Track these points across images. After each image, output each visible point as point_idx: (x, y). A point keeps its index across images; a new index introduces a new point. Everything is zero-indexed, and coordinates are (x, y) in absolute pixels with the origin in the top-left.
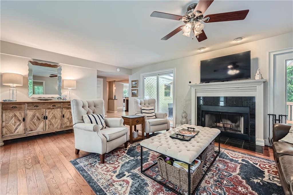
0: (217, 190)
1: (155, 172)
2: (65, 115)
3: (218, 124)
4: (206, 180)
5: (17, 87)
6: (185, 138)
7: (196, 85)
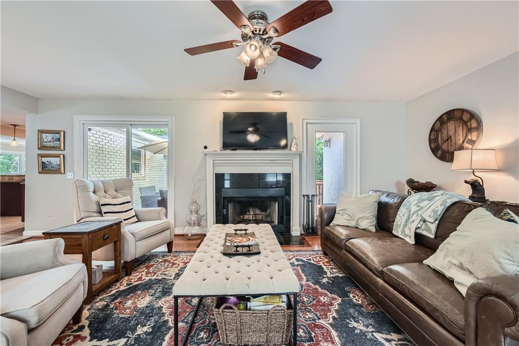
0: (307, 317)
1: (204, 343)
3: (246, 217)
6: (252, 251)
7: (215, 152)
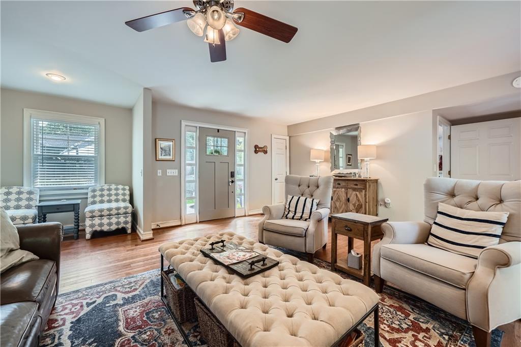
2: (351, 199)
4: (174, 332)
5: (320, 162)
